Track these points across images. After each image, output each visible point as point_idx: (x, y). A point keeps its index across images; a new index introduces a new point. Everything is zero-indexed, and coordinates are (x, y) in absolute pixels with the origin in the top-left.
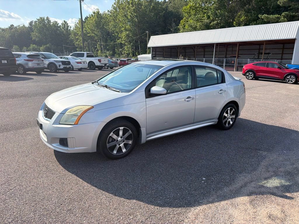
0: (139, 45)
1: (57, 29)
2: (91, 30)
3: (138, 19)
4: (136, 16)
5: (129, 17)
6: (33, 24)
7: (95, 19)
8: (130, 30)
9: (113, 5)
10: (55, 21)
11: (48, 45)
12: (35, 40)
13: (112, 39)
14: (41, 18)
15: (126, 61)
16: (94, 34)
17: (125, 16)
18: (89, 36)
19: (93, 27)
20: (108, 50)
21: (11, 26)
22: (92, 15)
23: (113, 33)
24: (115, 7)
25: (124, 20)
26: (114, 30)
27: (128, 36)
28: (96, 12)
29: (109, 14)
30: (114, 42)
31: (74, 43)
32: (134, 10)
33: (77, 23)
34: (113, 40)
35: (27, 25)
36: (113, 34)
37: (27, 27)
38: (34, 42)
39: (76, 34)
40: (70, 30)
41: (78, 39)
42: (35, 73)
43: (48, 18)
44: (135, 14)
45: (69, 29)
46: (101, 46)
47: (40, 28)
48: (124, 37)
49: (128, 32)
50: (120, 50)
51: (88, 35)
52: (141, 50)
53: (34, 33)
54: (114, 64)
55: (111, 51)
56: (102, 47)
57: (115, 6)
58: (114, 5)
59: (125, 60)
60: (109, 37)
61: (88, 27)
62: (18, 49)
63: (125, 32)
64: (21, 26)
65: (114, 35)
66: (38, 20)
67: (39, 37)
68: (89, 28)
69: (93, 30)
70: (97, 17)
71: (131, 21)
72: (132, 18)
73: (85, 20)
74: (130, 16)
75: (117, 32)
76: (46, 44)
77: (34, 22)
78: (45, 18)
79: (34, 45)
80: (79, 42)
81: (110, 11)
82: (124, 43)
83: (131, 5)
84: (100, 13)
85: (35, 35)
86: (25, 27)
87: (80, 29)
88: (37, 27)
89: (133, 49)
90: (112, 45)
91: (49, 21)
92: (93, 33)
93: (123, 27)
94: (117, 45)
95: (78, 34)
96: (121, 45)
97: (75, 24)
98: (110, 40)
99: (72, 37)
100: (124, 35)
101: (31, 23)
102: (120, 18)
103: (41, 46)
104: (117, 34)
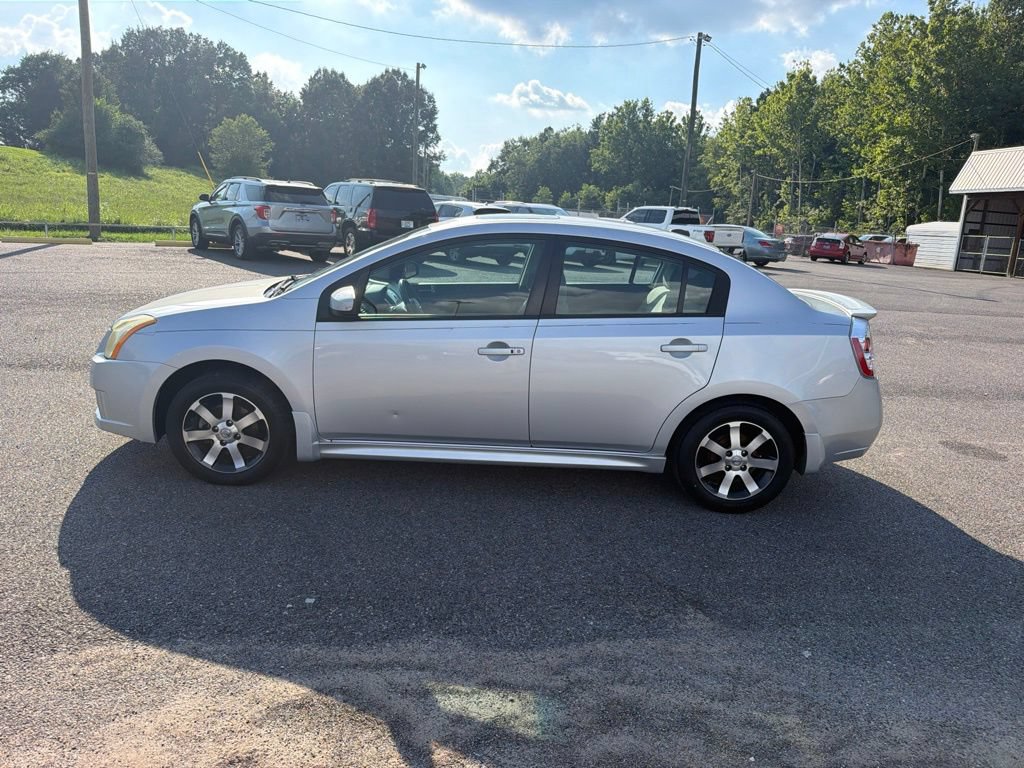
0: (941, 188)
1: (669, 137)
2: (770, 135)
3: (949, 90)
4: (946, 78)
5: (913, 84)
6: (604, 122)
7: (790, 98)
8: (909, 133)
9: (863, 45)
10: (667, 112)
11: (630, 187)
12: (597, 172)
13: (837, 165)
14: (627, 105)
15: (839, 242)
16: (780, 147)
17: (900, 80)
18: (760, 155)
19: (778, 125)
20: (816, 204)
21: (546, 130)
22: (782, 84)
23: (846, 145)
24: (869, 48)
25: (892, 95)
26: (852, 134)
27: (897, 151)
28: (797, 74)
29: (842, 77)
30: (844, 176)
31: (710, 179)
32: (940, 53)
33: (732, 114)
34: (840, 168)
35: (587, 128)
36: (843, 149)
37: (587, 132)
38: (596, 178)
39: (719, 151)
40: (705, 136)
41: (723, 166)
42: (494, 262)
43: (646, 103)
44: (943, 71)
45: (702, 134)
46: (795, 190)
47: (618, 134)
48: (880, 158)
49: (898, 141)
50: (862, 203)
51: (757, 153)
52: (943, 206)
53: (599, 152)
54: (767, 251)
55: (826, 208)
56: (799, 192)
57: (872, 45)
58: (867, 45)
59: (837, 238)
60: (831, 157)
61: (761, 126)
62: (550, 198)
63: (888, 138)
64: (571, 130)
65: (847, 150)
66: (619, 110)
67: (609, 164)
68: (763, 130)
69: (776, 137)
70: (800, 90)
71: (924, 96)
72: (925, 86)
73: (758, 103)
74: (920, 78)
75: (858, 141)
76: (625, 184)
77: (607, 116)
78: (640, 104)
79: (591, 187)
80: (725, 176)
81: (847, 65)
82: (879, 178)
83: (931, 38)
84: (811, 76)
85: (601, 157)
86: (581, 133)
87: (735, 131)
88: (611, 132)
89: (913, 201)
90: (837, 186)
91: (648, 112)
92: (774, 144)
93: (882, 120)
94: (853, 186)
95: (726, 150)
96: (869, 188)
97: (724, 117)
98: (831, 170)
99: (706, 160)
100: (883, 152)
101: (596, 123)
102: (881, 87)
103: (610, 190)
104: (858, 148)
